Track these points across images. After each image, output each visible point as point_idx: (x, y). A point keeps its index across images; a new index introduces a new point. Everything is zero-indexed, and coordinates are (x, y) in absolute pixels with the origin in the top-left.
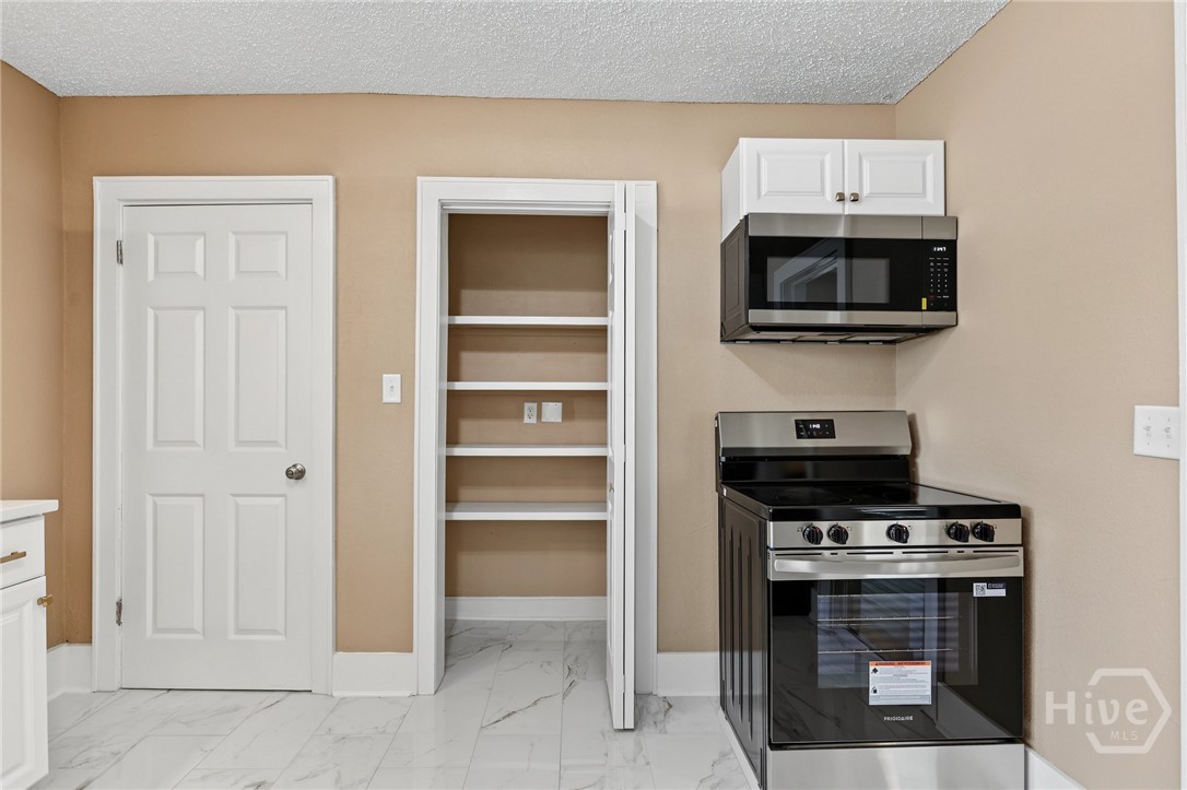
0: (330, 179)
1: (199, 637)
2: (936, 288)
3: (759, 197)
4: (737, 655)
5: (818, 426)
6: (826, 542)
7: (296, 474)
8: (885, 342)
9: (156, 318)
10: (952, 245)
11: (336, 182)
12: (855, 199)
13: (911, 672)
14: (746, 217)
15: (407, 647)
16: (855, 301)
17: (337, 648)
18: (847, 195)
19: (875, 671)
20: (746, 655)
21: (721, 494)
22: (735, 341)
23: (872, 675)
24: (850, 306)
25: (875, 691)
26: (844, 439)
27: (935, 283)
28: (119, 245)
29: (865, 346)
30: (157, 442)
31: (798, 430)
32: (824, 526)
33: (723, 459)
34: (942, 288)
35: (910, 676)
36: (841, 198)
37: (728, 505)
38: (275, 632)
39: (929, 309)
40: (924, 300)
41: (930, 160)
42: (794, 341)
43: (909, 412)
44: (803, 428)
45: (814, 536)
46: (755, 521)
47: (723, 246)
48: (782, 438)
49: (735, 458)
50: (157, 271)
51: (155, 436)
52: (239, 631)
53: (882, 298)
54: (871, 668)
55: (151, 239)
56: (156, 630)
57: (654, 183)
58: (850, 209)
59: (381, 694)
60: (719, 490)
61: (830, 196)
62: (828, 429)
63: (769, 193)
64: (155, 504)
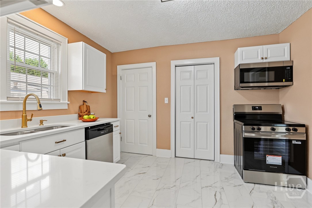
0: (155, 62)
1: (134, 144)
2: (287, 77)
3: (242, 60)
4: (237, 156)
5: (258, 108)
6: (256, 130)
7: (150, 116)
8: (276, 89)
9: (127, 89)
10: (291, 67)
11: (156, 63)
12: (266, 59)
13: (277, 158)
14: (239, 64)
15: (169, 148)
16: (270, 81)
17: (157, 148)
18: (264, 58)
19: (268, 157)
20: (239, 156)
21: (234, 122)
22: (238, 89)
23: (267, 158)
24: (268, 82)
25: (268, 161)
26: (264, 110)
27: (287, 76)
28: (121, 76)
29: (271, 89)
30: (127, 110)
31: (253, 108)
32: (256, 127)
33: (235, 114)
34: (289, 77)
35: (276, 159)
36: (262, 58)
37: (236, 124)
38: (146, 144)
39: (285, 82)
40: (284, 80)
41: (286, 48)
42: (252, 89)
43: (282, 105)
44: (254, 108)
45: (253, 129)
46: (241, 126)
47: (235, 69)
48: (248, 110)
49: (237, 114)
50: (127, 81)
51: (127, 109)
52: (140, 144)
53: (273, 80)
54: (267, 156)
55: (126, 75)
56: (127, 142)
57: (219, 58)
58: (264, 61)
59: (165, 157)
60: (234, 121)
61: (260, 58)
62: (260, 108)
63: (245, 59)
64: (127, 121)
